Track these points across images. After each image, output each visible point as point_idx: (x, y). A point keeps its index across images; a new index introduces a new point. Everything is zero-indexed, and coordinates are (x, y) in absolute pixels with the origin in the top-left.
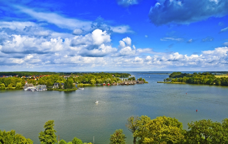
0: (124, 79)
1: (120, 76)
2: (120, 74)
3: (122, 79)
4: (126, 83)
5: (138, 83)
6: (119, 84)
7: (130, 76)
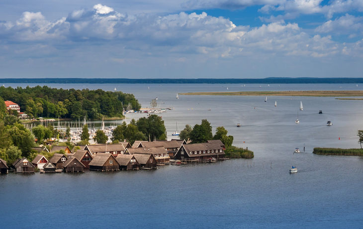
0: (85, 136)
1: (61, 107)
2: (60, 96)
3: (75, 135)
4: (99, 159)
5: (179, 156)
6: (50, 165)
7: (136, 108)
